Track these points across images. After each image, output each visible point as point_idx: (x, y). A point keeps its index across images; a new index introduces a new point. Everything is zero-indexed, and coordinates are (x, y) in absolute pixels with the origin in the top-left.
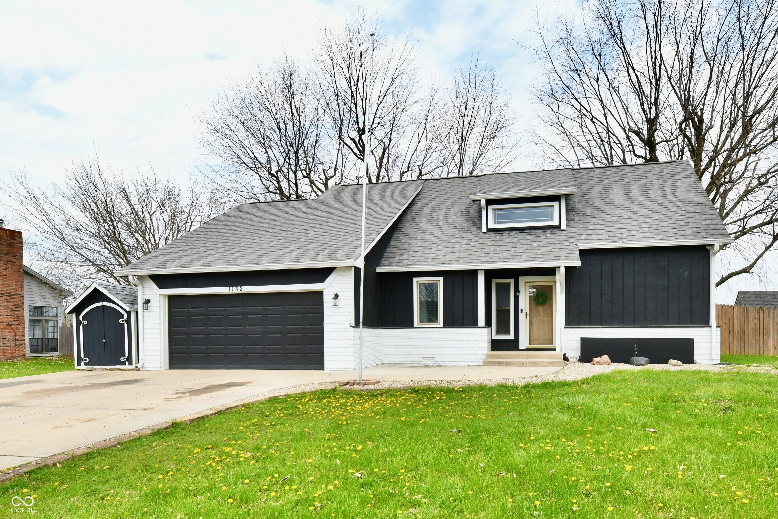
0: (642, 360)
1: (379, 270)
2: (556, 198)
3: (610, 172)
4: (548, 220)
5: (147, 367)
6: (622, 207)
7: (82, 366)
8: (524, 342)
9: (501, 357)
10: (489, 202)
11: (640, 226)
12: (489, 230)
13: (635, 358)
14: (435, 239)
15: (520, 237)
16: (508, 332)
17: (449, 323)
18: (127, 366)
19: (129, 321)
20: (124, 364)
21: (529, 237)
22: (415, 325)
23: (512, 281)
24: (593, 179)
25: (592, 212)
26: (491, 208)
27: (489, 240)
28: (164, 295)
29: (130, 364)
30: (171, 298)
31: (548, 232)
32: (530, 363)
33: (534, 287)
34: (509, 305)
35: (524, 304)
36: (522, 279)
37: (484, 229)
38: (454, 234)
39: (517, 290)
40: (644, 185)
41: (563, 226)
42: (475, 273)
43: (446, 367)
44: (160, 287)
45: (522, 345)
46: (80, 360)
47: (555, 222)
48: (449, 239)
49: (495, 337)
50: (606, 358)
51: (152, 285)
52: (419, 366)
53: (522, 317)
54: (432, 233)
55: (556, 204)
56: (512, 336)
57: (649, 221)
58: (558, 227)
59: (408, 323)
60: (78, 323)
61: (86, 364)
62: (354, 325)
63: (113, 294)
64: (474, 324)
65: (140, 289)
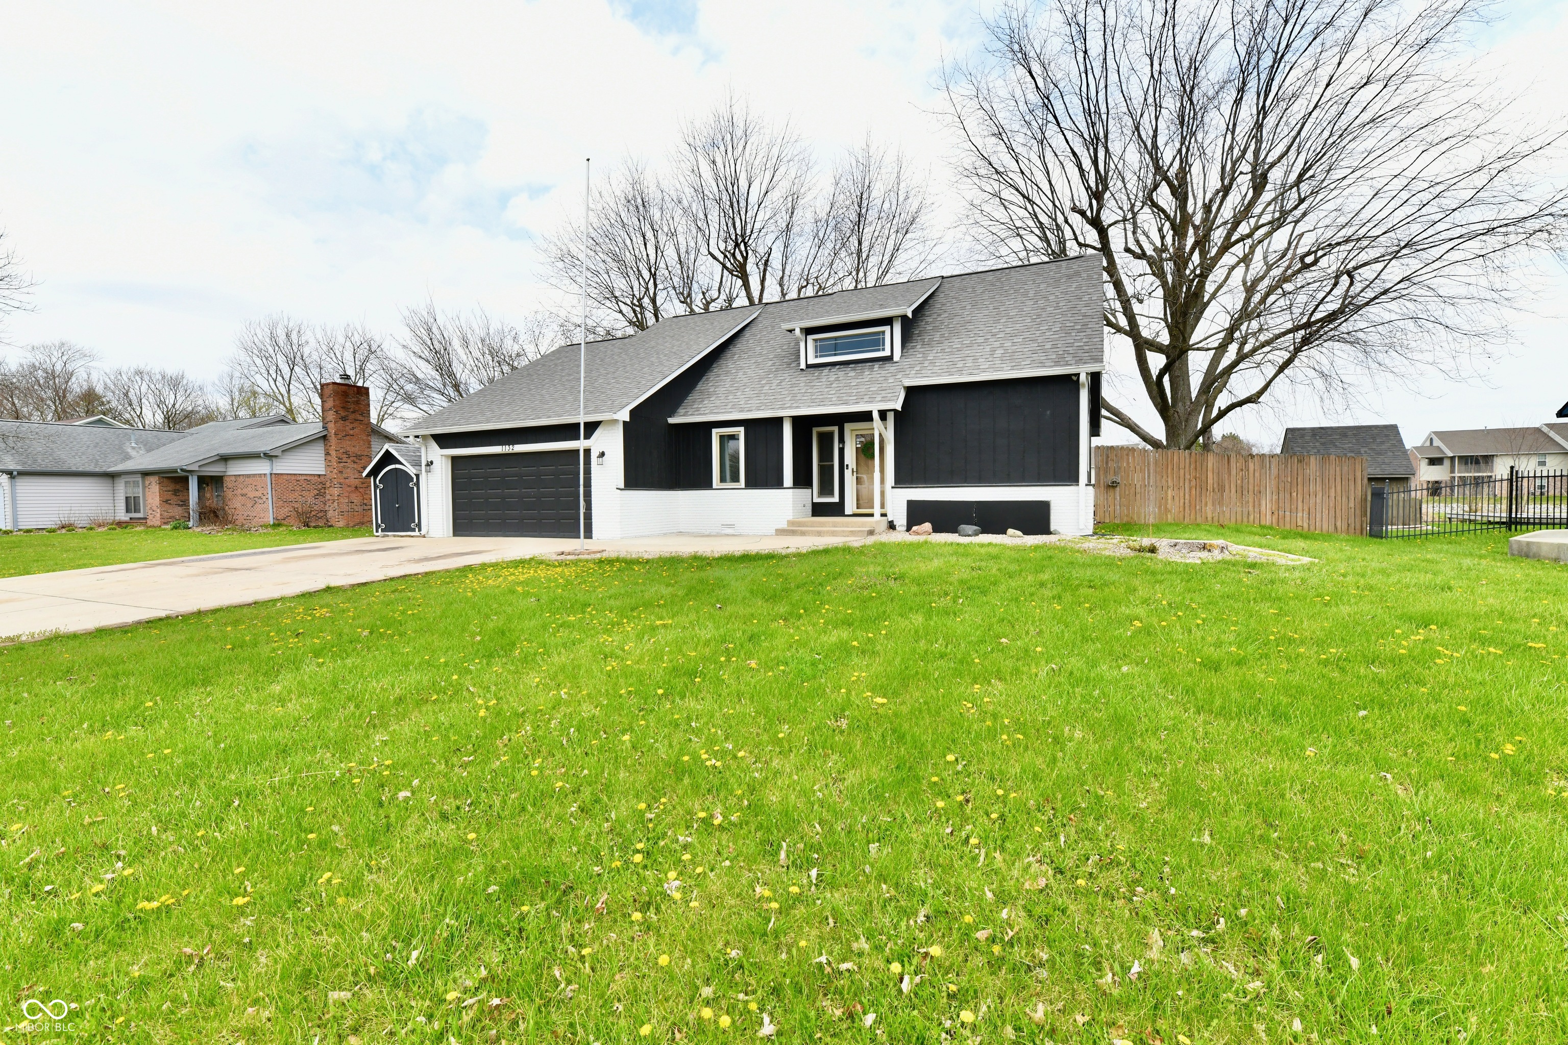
0: (970, 528)
1: (671, 421)
2: (888, 321)
3: (990, 278)
4: (879, 350)
5: (431, 534)
6: (982, 327)
7: (380, 533)
8: (850, 506)
9: (822, 525)
10: (808, 331)
11: (993, 351)
12: (808, 366)
13: (963, 527)
14: (746, 380)
15: (841, 374)
16: (831, 493)
17: (752, 483)
18: (417, 533)
19: (417, 484)
20: (414, 530)
21: (852, 374)
22: (714, 486)
23: (835, 429)
24: (964, 289)
25: (942, 336)
26: (810, 338)
27: (803, 379)
28: (446, 456)
29: (420, 530)
30: (455, 460)
31: (877, 366)
32: (828, 532)
33: (862, 436)
34: (832, 460)
35: (850, 457)
36: (848, 427)
37: (803, 366)
38: (770, 372)
39: (842, 440)
40: (1025, 294)
41: (897, 357)
42: (779, 421)
43: (748, 536)
44: (441, 448)
45: (848, 511)
46: (378, 526)
47: (887, 353)
48: (761, 379)
49: (816, 500)
50: (927, 526)
51: (434, 446)
52: (718, 535)
53: (848, 473)
54: (745, 373)
55: (887, 329)
56: (836, 499)
57: (1008, 344)
58: (889, 359)
59: (706, 484)
60: (376, 487)
61: (383, 530)
62: (622, 486)
63: (402, 456)
64: (778, 483)
65: (423, 450)
